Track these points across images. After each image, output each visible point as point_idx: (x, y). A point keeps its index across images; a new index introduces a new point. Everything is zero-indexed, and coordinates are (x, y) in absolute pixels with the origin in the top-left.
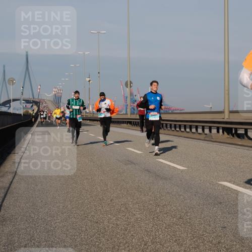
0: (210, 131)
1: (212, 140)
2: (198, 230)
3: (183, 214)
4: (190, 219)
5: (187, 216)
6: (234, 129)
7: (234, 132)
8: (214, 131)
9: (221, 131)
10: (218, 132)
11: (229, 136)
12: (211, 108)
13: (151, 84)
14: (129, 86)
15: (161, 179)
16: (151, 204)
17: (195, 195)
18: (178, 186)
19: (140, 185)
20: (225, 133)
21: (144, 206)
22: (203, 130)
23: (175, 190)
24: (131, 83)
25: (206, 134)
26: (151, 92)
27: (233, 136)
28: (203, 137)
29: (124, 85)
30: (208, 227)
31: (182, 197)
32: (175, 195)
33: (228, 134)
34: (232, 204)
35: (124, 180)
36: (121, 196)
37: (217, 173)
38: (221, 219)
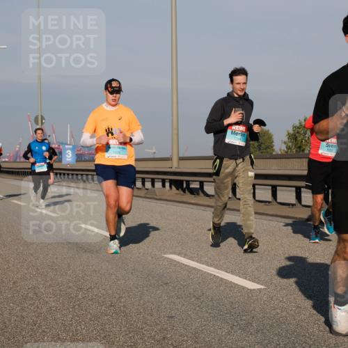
0: (153, 185)
1: (155, 197)
2: (135, 321)
3: (115, 300)
4: (124, 306)
5: (121, 302)
6: (185, 183)
7: (185, 186)
8: (158, 185)
9: (167, 184)
10: (164, 186)
11: (177, 192)
12: (154, 153)
13: (36, 132)
14: (40, 122)
15: (86, 251)
16: (70, 287)
17: (132, 273)
18: (108, 261)
19: (55, 261)
20: (174, 188)
21: (60, 291)
22: (143, 184)
23: (103, 267)
24: (42, 118)
25: (147, 189)
26: (37, 141)
27: (184, 192)
28: (142, 193)
29: (33, 121)
30: (149, 318)
31: (113, 277)
32: (104, 275)
33: (178, 189)
34: (181, 285)
35: (32, 255)
36: (28, 276)
37: (163, 242)
38: (168, 306)
